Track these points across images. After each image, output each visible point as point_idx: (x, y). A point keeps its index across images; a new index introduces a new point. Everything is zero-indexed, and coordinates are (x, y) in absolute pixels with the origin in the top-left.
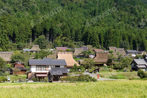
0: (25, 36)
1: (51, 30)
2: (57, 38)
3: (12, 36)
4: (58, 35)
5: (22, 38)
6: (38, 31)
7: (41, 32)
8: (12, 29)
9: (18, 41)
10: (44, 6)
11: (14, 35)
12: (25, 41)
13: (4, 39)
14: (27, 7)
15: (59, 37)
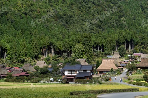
0: (110, 46)
1: (131, 40)
2: (136, 46)
3: (101, 46)
4: (137, 44)
5: (108, 48)
6: (121, 41)
7: (124, 42)
8: (101, 42)
9: (106, 50)
10: (131, 23)
11: (103, 46)
12: (111, 50)
13: (89, 50)
14: (118, 25)
15: (138, 46)
